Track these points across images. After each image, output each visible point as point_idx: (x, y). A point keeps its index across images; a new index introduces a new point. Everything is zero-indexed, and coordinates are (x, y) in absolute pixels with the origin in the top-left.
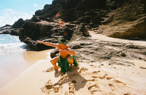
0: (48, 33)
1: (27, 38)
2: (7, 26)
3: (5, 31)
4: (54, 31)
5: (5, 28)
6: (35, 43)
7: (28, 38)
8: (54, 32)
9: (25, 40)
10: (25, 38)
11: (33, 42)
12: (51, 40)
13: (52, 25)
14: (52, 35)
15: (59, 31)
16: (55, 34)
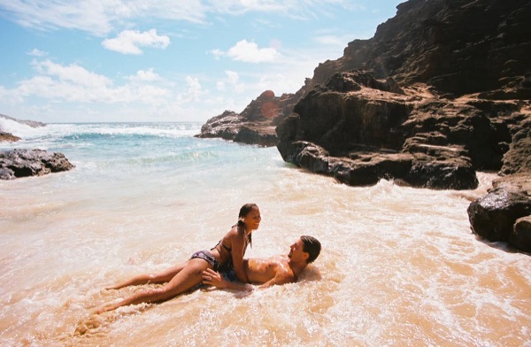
0: (391, 130)
1: (309, 148)
2: (227, 113)
3: (225, 126)
4: (418, 126)
5: (222, 120)
7: (313, 148)
8: (420, 130)
9: (303, 153)
10: (302, 146)
11: (333, 161)
12: (411, 161)
13: (407, 103)
14: (410, 141)
15: (443, 127)
16: (425, 137)
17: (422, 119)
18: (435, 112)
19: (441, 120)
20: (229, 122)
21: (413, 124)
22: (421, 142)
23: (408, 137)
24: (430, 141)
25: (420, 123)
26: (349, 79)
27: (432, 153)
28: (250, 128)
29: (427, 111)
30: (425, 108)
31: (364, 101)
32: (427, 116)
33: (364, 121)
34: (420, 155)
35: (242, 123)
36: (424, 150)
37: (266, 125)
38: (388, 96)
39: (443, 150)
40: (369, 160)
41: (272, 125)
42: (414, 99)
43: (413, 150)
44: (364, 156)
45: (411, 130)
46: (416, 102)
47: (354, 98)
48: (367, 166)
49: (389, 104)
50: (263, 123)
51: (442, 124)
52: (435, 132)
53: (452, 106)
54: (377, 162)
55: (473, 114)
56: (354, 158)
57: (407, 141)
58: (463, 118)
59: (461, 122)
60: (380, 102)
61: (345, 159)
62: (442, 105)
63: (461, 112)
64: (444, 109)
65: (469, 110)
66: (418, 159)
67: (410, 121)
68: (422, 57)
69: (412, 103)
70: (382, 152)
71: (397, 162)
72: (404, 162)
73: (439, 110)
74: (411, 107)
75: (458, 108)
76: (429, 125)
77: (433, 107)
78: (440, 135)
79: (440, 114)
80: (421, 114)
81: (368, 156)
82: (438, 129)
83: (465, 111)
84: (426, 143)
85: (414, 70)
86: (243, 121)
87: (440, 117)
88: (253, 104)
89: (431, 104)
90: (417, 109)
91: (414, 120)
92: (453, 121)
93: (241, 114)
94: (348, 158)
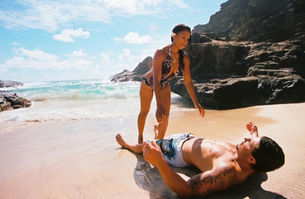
0: (238, 63)
2: (125, 71)
3: (124, 78)
4: (256, 59)
5: (123, 75)
6: (207, 87)
8: (259, 61)
11: (199, 86)
12: (257, 80)
13: (246, 46)
14: (252, 68)
15: (274, 58)
16: (263, 65)
17: (258, 54)
18: (266, 50)
19: (272, 54)
20: (127, 75)
21: (253, 58)
22: (260, 68)
23: (250, 66)
24: (267, 67)
25: (257, 57)
26: (204, 36)
28: (140, 77)
29: (260, 50)
30: (258, 48)
31: (217, 47)
32: (261, 52)
33: (218, 59)
34: (263, 76)
35: (135, 76)
36: (265, 73)
38: (232, 43)
39: (279, 72)
40: (226, 82)
43: (255, 74)
44: (222, 81)
45: (252, 62)
46: (251, 45)
51: (274, 56)
52: (269, 62)
53: (276, 45)
54: (233, 83)
55: (294, 48)
56: (214, 82)
57: (250, 68)
58: (287, 51)
59: (286, 54)
60: (228, 46)
61: (208, 84)
62: (270, 45)
63: (285, 48)
64: (272, 47)
65: (291, 46)
66: (263, 79)
67: (250, 56)
68: (243, 26)
69: (249, 45)
70: (233, 78)
71: (247, 82)
72: (252, 81)
73: (269, 48)
74: (249, 48)
75: (282, 45)
76: (264, 57)
77: (264, 47)
78: (274, 63)
79: (270, 50)
80: (256, 51)
81: (225, 80)
82: (271, 59)
83: (287, 47)
84: (264, 68)
85: (238, 34)
86: (134, 74)
87: (271, 52)
88: (140, 64)
89: (263, 45)
90: (253, 49)
91: (253, 55)
92: (282, 53)
93: (133, 71)
94: (210, 83)
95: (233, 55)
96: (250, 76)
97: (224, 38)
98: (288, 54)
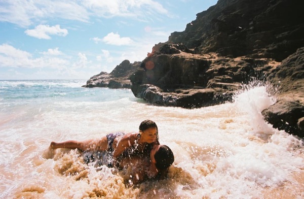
0: (200, 76)
1: (150, 88)
2: (102, 73)
3: (101, 80)
4: (215, 72)
5: (100, 77)
7: (153, 88)
8: (217, 75)
10: (146, 87)
11: (165, 95)
12: (213, 92)
13: (208, 60)
14: (211, 81)
15: (230, 72)
16: (220, 78)
17: (217, 69)
18: (224, 64)
19: (228, 69)
20: (104, 78)
21: (212, 71)
22: (217, 81)
23: (210, 79)
24: (223, 81)
25: (216, 71)
26: (173, 47)
27: (225, 87)
28: (116, 81)
29: (219, 64)
30: (218, 62)
31: (183, 59)
32: (220, 66)
33: (183, 71)
34: (219, 89)
35: (111, 79)
36: (220, 86)
37: (125, 79)
38: (197, 56)
39: (232, 86)
40: (188, 93)
41: (128, 79)
42: (211, 58)
43: (213, 86)
44: (184, 91)
45: (211, 75)
46: (213, 59)
47: (177, 58)
48: (187, 96)
49: (198, 60)
50: (123, 78)
51: (229, 71)
52: (226, 76)
53: (233, 61)
54: (193, 94)
55: (245, 65)
56: (178, 92)
57: (209, 81)
58: (240, 68)
59: (239, 70)
60: (193, 59)
61: (173, 93)
62: (228, 61)
63: (239, 64)
64: (229, 63)
65: (243, 63)
66: (217, 91)
67: (210, 70)
68: (213, 39)
69: (211, 60)
70: (195, 88)
71: (204, 94)
72: (209, 93)
73: (227, 63)
74: (210, 62)
75: (237, 62)
76: (222, 72)
77: (223, 62)
78: (229, 77)
79: (227, 66)
80: (216, 65)
81: (187, 91)
82: (227, 74)
83: (241, 64)
84: (221, 82)
85: (208, 45)
86: (111, 77)
87: (228, 67)
88: (118, 67)
89: (222, 60)
90: (214, 63)
91: (212, 69)
92: (235, 69)
93: (110, 74)
94: (175, 92)
95: (196, 68)
96: (209, 87)
97: (193, 50)
98: (241, 70)
